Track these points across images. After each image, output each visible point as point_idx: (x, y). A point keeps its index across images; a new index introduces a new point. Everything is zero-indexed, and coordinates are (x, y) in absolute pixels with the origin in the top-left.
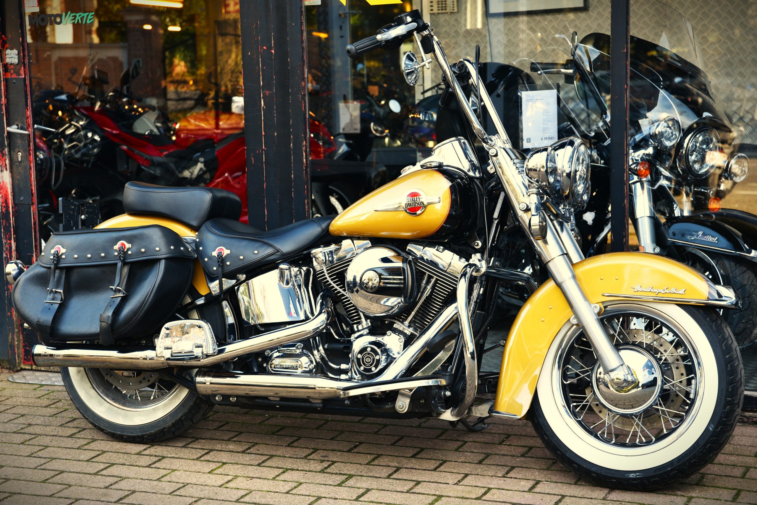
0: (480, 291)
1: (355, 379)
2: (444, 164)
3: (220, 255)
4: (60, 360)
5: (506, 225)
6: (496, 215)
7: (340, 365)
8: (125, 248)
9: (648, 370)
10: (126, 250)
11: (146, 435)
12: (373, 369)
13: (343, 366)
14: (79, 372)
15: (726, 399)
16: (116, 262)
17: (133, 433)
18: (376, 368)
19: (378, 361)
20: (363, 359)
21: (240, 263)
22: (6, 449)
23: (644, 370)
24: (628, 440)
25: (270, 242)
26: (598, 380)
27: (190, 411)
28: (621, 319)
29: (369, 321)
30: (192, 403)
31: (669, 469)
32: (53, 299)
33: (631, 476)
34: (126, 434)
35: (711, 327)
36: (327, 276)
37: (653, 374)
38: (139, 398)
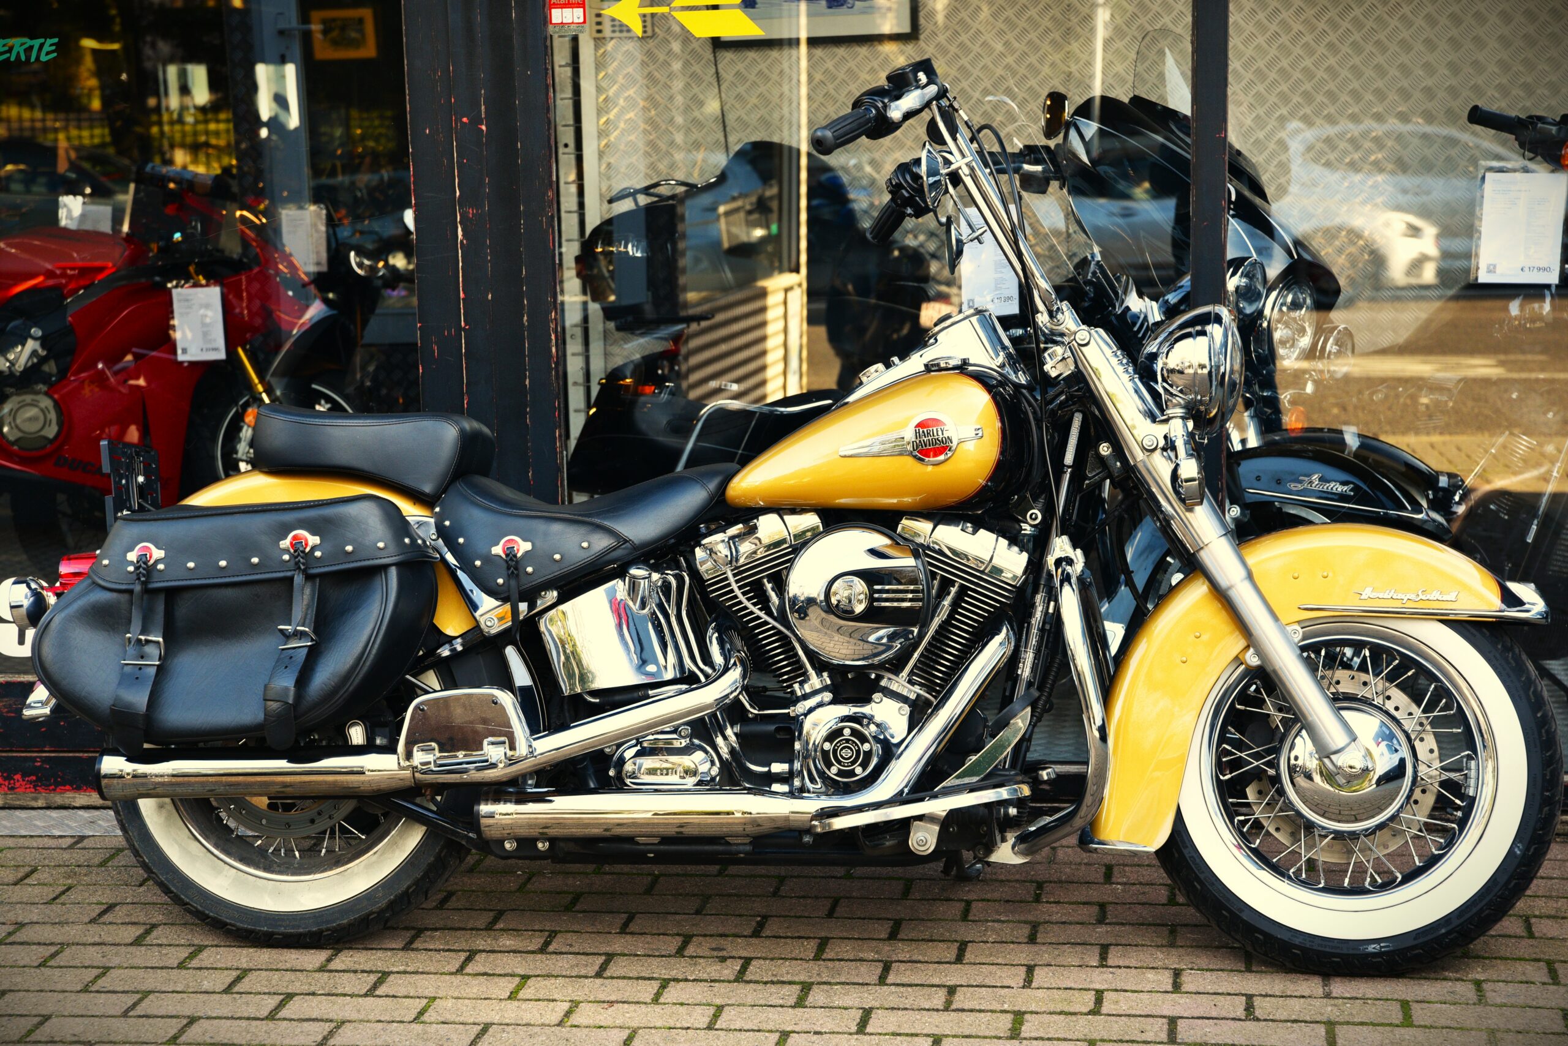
0: (1048, 607)
1: (809, 792)
2: (971, 362)
3: (510, 554)
4: (163, 784)
5: (1086, 478)
6: (1069, 459)
7: (769, 765)
8: (306, 545)
9: (1385, 743)
10: (308, 550)
11: (328, 929)
12: (858, 770)
13: (777, 768)
14: (161, 807)
15: (1542, 794)
16: (289, 574)
17: (299, 927)
18: (864, 770)
19: (868, 755)
20: (835, 751)
21: (556, 567)
22: (19, 979)
23: (1378, 744)
24: (1347, 881)
25: (607, 523)
26: (1292, 770)
27: (426, 874)
28: (1323, 653)
29: (825, 674)
30: (432, 859)
31: (1443, 931)
32: (142, 657)
33: (1371, 948)
34: (282, 930)
35: (1506, 660)
36: (735, 586)
37: (1396, 751)
38: (297, 854)
